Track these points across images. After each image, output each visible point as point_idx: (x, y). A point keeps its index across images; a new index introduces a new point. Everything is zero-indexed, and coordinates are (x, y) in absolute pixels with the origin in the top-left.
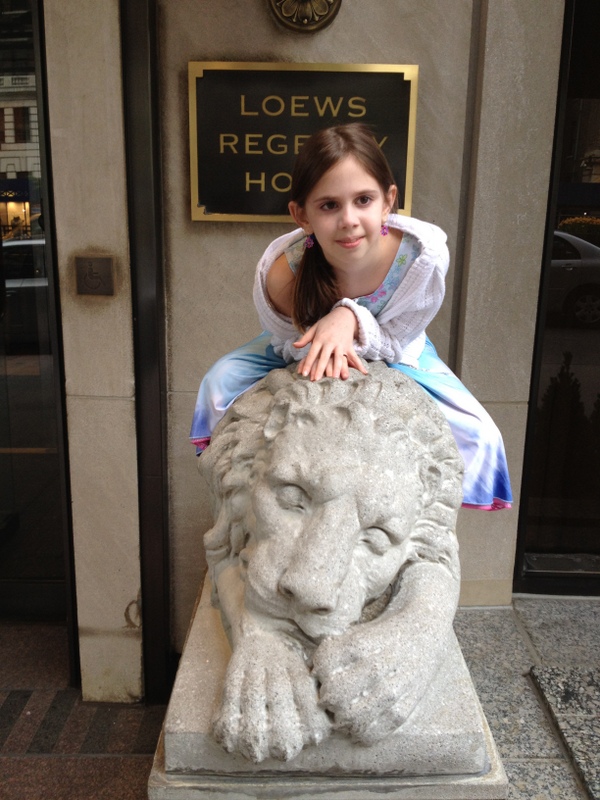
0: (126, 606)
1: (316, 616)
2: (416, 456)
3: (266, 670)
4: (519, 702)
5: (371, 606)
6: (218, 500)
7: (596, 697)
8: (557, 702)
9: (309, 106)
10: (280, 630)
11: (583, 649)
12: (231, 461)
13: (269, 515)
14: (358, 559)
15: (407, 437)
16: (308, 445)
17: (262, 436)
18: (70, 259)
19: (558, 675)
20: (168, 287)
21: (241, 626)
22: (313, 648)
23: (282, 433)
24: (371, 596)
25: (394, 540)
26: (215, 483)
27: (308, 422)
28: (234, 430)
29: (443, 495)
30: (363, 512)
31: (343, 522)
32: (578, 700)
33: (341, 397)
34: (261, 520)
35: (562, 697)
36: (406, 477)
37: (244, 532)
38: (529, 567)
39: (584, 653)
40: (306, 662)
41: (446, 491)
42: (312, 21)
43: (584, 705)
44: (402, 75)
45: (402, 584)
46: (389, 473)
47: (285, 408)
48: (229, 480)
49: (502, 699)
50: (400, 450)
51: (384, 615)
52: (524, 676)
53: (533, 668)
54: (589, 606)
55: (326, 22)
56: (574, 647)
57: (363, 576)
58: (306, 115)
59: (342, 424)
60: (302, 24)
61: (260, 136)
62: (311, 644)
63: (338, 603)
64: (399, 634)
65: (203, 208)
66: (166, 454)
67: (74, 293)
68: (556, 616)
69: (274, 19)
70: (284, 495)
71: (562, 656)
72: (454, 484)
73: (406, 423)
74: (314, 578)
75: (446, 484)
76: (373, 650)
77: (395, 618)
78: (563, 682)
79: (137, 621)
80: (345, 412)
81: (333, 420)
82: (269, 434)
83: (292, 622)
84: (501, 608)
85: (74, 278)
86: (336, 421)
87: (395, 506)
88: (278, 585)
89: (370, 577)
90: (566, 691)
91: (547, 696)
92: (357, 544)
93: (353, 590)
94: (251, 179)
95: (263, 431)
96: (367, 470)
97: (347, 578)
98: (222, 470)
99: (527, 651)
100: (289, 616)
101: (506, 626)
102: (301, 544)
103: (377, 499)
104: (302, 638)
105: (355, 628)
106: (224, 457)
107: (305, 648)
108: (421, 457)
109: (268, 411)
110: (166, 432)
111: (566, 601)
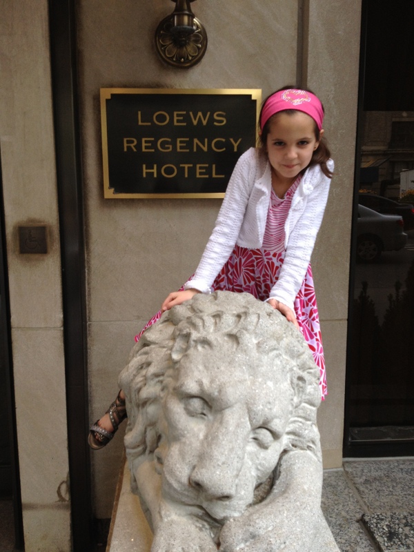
0: (58, 486)
1: (220, 502)
2: (288, 369)
3: (183, 549)
4: (357, 543)
5: (259, 489)
6: (136, 409)
7: (411, 535)
8: (384, 541)
9: (187, 118)
10: (192, 515)
11: (396, 497)
12: (146, 379)
13: (179, 421)
14: (250, 454)
15: (280, 355)
16: (207, 365)
17: (170, 358)
18: (14, 228)
19: (382, 520)
20: (88, 245)
21: (160, 513)
22: (218, 527)
23: (186, 356)
24: (259, 481)
25: (276, 436)
26: (133, 396)
27: (206, 346)
28: (146, 353)
29: (308, 397)
30: (252, 416)
31: (238, 426)
32: (399, 539)
33: (229, 326)
34: (171, 425)
35: (387, 537)
36: (282, 386)
37: (157, 433)
38: (353, 438)
39: (397, 500)
40: (213, 539)
41: (310, 393)
42: (187, 60)
43: (404, 542)
44: (250, 96)
45: (282, 469)
46: (270, 384)
47: (188, 336)
48: (144, 394)
49: (344, 541)
50: (277, 365)
51: (271, 497)
52: (358, 521)
53: (363, 515)
54: (396, 464)
55: (196, 61)
56: (390, 497)
57: (254, 467)
58: (185, 124)
59: (232, 347)
60: (181, 62)
61: (153, 139)
62: (217, 524)
63: (236, 490)
64: (286, 512)
65: (112, 190)
66: (87, 368)
67: (17, 253)
68: (374, 474)
69: (160, 59)
70: (190, 405)
71: (382, 504)
72: (315, 388)
73: (279, 344)
74: (218, 473)
75: (309, 389)
76: (267, 528)
77: (280, 499)
78: (387, 525)
79: (67, 497)
80: (234, 338)
81: (225, 344)
82: (175, 357)
83: (201, 507)
84: (335, 470)
85: (18, 242)
86: (227, 345)
87: (276, 410)
88: (189, 479)
89: (259, 467)
90: (390, 532)
91: (377, 537)
92: (249, 442)
93: (247, 479)
94: (146, 169)
95: (170, 355)
96: (253, 383)
97: (243, 470)
98: (139, 386)
99: (357, 502)
100: (198, 503)
101: (340, 483)
102: (206, 445)
103: (263, 405)
104: (209, 520)
105: (251, 509)
106: (140, 375)
107: (212, 527)
108: (291, 370)
109: (173, 338)
110: (87, 352)
111: (380, 461)
